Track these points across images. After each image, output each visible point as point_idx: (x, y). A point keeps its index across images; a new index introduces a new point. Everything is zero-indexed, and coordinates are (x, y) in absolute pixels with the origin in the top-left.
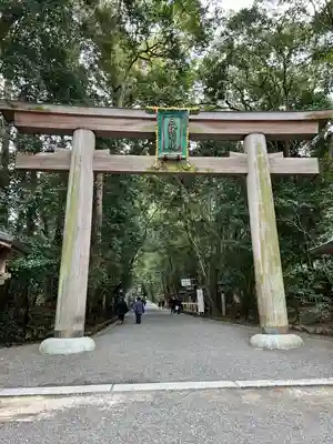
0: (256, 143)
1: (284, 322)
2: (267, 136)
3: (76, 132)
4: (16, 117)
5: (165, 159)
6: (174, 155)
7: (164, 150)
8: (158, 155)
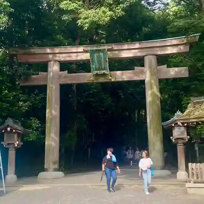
3: (49, 63)
7: (96, 70)
8: (93, 72)
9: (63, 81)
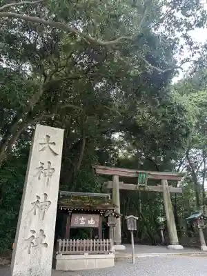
0: (165, 182)
2: (168, 180)
3: (114, 176)
4: (97, 170)
5: (140, 186)
8: (139, 184)
9: (122, 188)
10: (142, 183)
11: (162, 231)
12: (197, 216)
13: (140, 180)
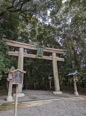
1: (59, 89)
5: (38, 56)
6: (40, 55)
7: (38, 54)
8: (37, 55)
10: (39, 54)
11: (50, 83)
12: (74, 74)
13: (38, 52)
